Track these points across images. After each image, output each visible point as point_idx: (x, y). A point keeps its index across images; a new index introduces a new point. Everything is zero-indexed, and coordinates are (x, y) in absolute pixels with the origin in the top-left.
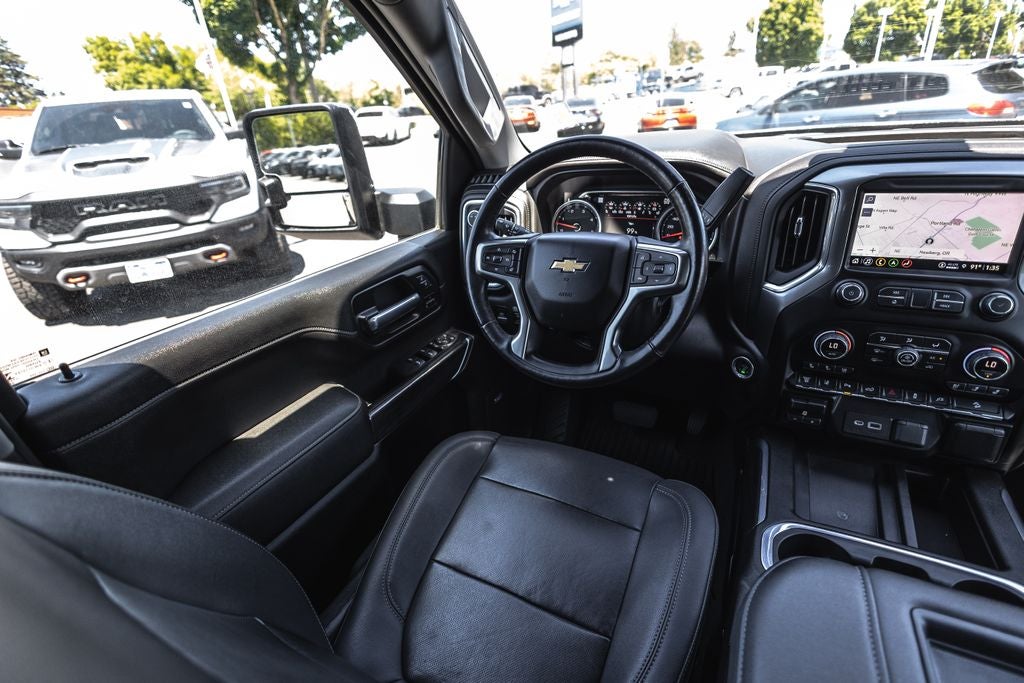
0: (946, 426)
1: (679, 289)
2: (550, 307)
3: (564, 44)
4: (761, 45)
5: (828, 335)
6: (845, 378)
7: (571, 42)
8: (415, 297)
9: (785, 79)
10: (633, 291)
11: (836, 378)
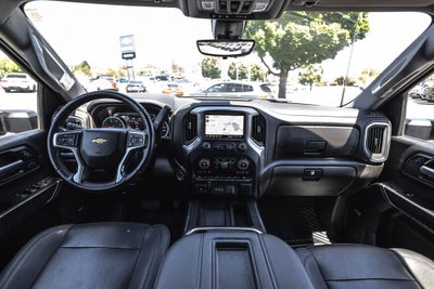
0: (238, 185)
1: (145, 147)
2: (92, 159)
3: (127, 59)
4: (203, 70)
5: (203, 161)
6: (210, 175)
7: (131, 58)
8: (20, 161)
9: (210, 82)
10: (129, 150)
11: (208, 175)
